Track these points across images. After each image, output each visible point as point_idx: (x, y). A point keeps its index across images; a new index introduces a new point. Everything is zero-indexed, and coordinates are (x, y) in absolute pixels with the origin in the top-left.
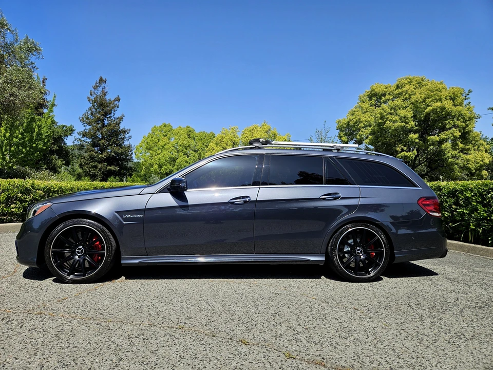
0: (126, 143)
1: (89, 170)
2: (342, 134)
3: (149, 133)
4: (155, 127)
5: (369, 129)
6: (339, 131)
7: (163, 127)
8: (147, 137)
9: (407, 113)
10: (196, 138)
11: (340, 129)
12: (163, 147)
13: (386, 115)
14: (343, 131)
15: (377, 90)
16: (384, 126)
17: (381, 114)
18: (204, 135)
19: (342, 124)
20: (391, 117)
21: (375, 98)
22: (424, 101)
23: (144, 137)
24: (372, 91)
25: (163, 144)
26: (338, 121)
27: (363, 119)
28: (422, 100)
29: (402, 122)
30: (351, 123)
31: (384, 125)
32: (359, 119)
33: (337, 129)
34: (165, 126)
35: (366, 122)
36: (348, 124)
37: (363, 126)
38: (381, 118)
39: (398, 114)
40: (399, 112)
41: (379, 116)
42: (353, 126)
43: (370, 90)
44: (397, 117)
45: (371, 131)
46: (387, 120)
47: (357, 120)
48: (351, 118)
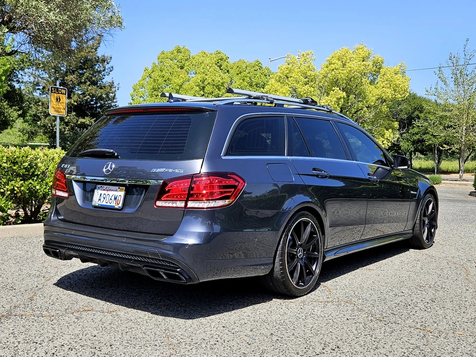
0: (107, 80)
1: (52, 124)
3: (154, 63)
4: (163, 53)
7: (175, 52)
8: (150, 69)
10: (231, 71)
12: (181, 86)
18: (244, 66)
23: (146, 70)
25: (180, 82)
34: (179, 51)
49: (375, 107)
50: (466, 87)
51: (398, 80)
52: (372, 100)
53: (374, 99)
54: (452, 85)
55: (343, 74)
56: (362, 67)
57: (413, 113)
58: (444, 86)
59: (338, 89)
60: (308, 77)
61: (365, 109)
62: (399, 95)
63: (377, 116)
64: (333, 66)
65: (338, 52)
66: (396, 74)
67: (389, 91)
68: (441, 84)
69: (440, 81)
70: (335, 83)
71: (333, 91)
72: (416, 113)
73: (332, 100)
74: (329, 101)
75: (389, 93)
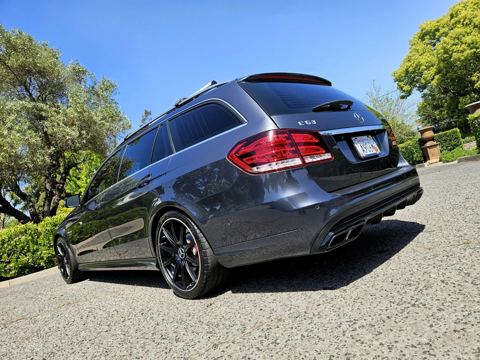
2: (402, 84)
5: (433, 70)
6: (397, 82)
11: (399, 80)
13: (450, 47)
14: (402, 81)
16: (452, 60)
17: (444, 48)
19: (399, 74)
20: (457, 48)
21: (428, 37)
24: (422, 30)
26: (393, 72)
27: (423, 61)
29: (472, 49)
30: (410, 70)
31: (451, 58)
32: (419, 62)
33: (395, 81)
35: (427, 63)
36: (407, 71)
37: (425, 68)
38: (446, 52)
39: (464, 42)
40: (464, 39)
41: (442, 51)
42: (414, 72)
43: (419, 31)
44: (463, 46)
45: (436, 70)
46: (453, 52)
47: (416, 64)
48: (409, 64)
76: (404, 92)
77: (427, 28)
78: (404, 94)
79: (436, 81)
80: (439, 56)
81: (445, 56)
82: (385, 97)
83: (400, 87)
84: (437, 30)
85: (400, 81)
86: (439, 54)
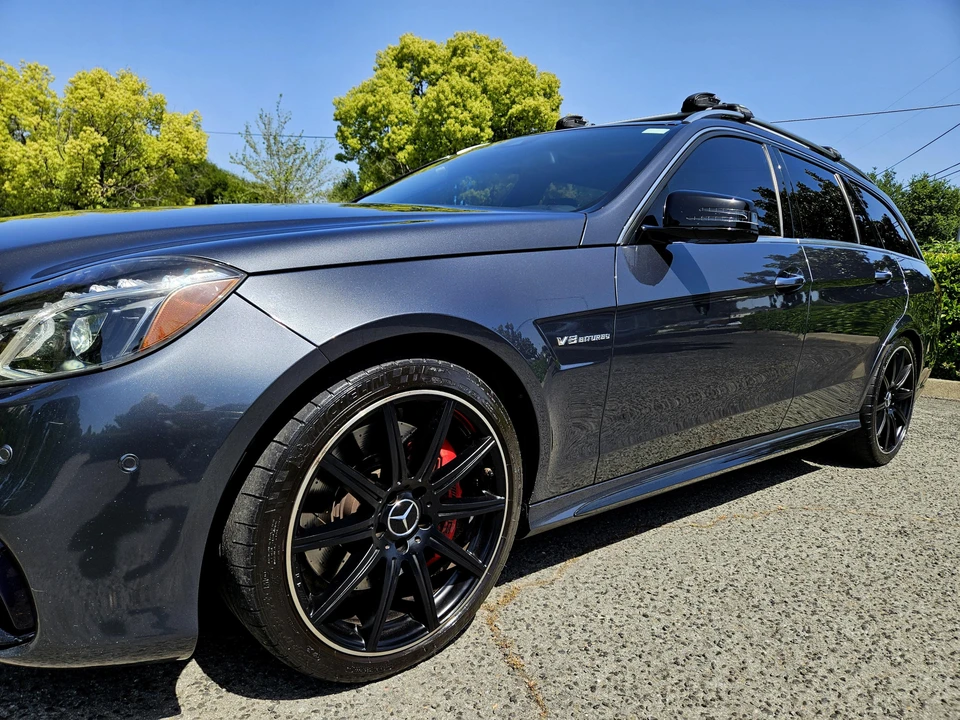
2: (347, 131)
5: (406, 132)
6: (339, 123)
9: (483, 110)
11: (343, 119)
13: (448, 106)
14: (349, 126)
15: (414, 49)
16: (443, 129)
17: (438, 101)
19: (348, 108)
20: (457, 113)
21: (409, 65)
22: (508, 92)
24: (402, 48)
26: (338, 99)
27: (395, 106)
28: (505, 89)
29: (475, 126)
30: (371, 110)
31: (442, 124)
32: (389, 104)
33: (336, 120)
35: (401, 113)
36: (363, 111)
37: (396, 120)
38: (438, 110)
39: (468, 107)
40: (470, 103)
41: (435, 105)
42: (375, 119)
43: (398, 46)
44: (466, 114)
45: (410, 134)
46: (449, 117)
47: (383, 106)
48: (371, 99)
49: (159, 169)
50: (282, 159)
51: (191, 133)
52: (153, 156)
53: (156, 156)
54: (264, 155)
55: (100, 108)
56: (133, 104)
57: (214, 190)
58: (254, 155)
59: (93, 129)
60: (41, 104)
61: (143, 170)
62: (194, 156)
63: (163, 182)
64: (82, 93)
65: (92, 74)
66: (188, 125)
67: (178, 146)
68: (250, 151)
69: (248, 147)
70: (89, 120)
71: (85, 132)
72: (218, 190)
73: (84, 146)
74: (79, 148)
75: (178, 151)
76: (346, 148)
77: (412, 48)
78: (343, 152)
79: (407, 155)
80: (425, 110)
81: (436, 116)
82: (293, 139)
83: (342, 135)
84: (425, 62)
85: (345, 123)
86: (428, 107)
